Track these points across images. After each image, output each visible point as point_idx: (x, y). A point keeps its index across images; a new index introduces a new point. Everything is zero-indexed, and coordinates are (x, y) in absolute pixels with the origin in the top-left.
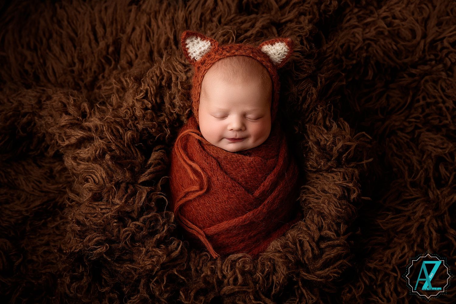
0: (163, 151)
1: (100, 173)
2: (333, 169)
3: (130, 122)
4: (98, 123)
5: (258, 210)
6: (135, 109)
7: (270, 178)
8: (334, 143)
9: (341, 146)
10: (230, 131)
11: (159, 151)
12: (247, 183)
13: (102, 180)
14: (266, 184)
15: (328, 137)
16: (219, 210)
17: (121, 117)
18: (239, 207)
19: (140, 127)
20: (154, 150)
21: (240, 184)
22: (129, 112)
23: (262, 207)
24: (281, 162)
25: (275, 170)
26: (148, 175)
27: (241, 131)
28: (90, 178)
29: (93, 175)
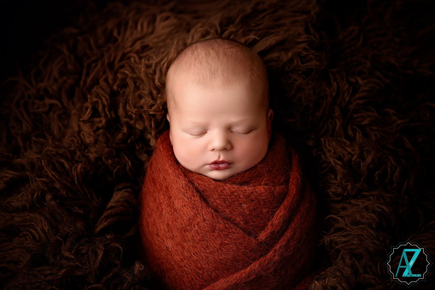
0: (129, 189)
1: (40, 225)
2: (363, 193)
3: (78, 153)
4: (34, 156)
5: (266, 259)
6: (83, 135)
7: (280, 214)
8: (362, 157)
9: (371, 160)
10: (212, 152)
11: (123, 191)
12: (246, 222)
13: (43, 235)
14: (274, 223)
15: (353, 150)
16: (211, 263)
17: (65, 148)
18: (239, 256)
19: (92, 156)
20: (116, 189)
21: (237, 225)
22: (76, 140)
23: (272, 254)
24: (293, 190)
25: (286, 203)
26: (106, 220)
27: (226, 150)
28: (27, 235)
29: (31, 230)
